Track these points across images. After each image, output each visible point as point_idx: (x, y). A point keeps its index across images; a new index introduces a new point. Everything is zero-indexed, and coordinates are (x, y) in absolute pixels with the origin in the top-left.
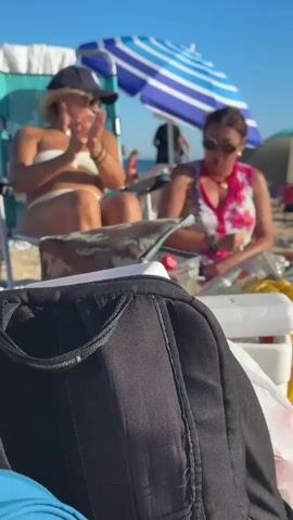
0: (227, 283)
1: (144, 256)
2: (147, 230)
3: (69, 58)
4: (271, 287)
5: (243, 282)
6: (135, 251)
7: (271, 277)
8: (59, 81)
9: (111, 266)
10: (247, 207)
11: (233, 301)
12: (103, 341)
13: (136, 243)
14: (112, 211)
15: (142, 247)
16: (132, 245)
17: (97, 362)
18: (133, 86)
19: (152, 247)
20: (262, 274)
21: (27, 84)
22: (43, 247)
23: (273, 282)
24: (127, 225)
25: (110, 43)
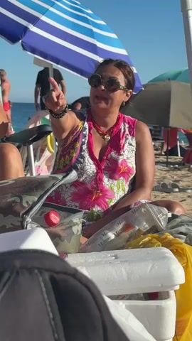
0: (112, 236)
1: (27, 213)
4: (154, 241)
5: (126, 234)
6: (17, 208)
7: (155, 229)
11: (116, 257)
13: (18, 200)
15: (25, 205)
16: (14, 202)
19: (35, 204)
20: (145, 226)
23: (156, 235)
24: (10, 181)
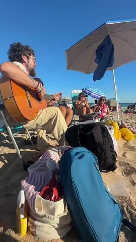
2: (93, 114)
3: (81, 91)
8: (80, 94)
9: (89, 120)
10: (106, 110)
12: (93, 131)
14: (88, 112)
17: (92, 133)
18: (89, 94)
21: (76, 95)
22: (79, 117)
25: (86, 89)
